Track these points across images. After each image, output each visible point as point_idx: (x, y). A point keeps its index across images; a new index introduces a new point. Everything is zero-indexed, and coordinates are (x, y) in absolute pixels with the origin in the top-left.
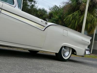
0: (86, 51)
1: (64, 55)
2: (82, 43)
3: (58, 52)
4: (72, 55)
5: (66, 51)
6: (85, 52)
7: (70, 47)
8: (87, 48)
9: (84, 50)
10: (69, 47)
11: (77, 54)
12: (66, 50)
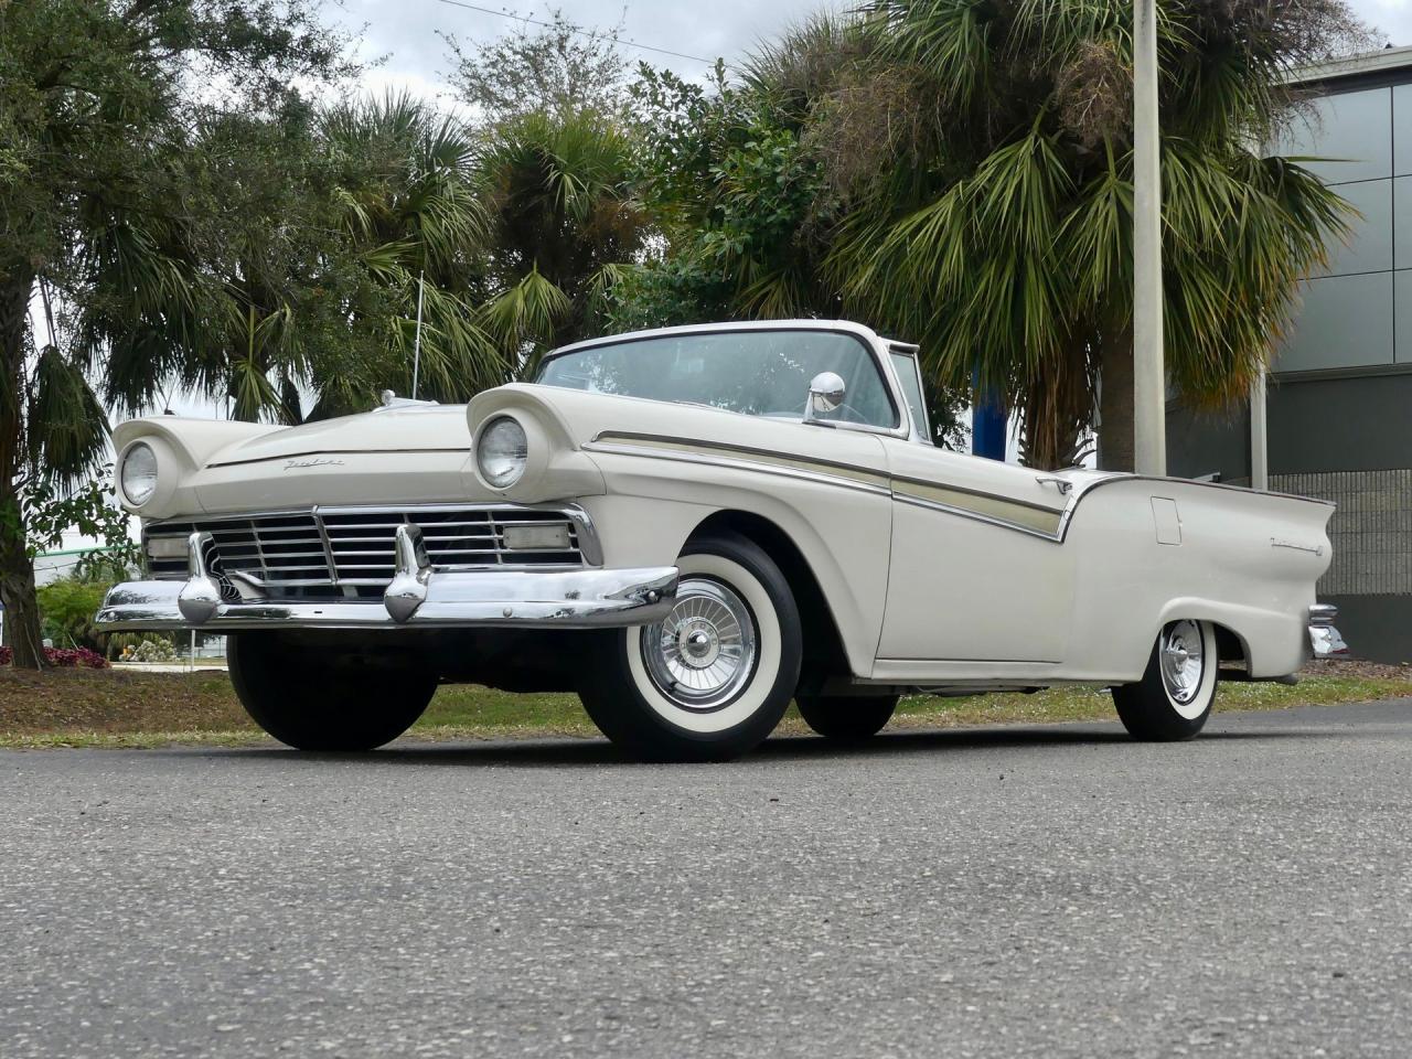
0: (1311, 629)
1: (1174, 691)
2: (1276, 571)
3: (1136, 675)
4: (1221, 683)
5: (1181, 659)
6: (1308, 641)
7: (1198, 621)
8: (1314, 600)
9: (1294, 622)
10: (1190, 622)
11: (1258, 669)
12: (1181, 648)
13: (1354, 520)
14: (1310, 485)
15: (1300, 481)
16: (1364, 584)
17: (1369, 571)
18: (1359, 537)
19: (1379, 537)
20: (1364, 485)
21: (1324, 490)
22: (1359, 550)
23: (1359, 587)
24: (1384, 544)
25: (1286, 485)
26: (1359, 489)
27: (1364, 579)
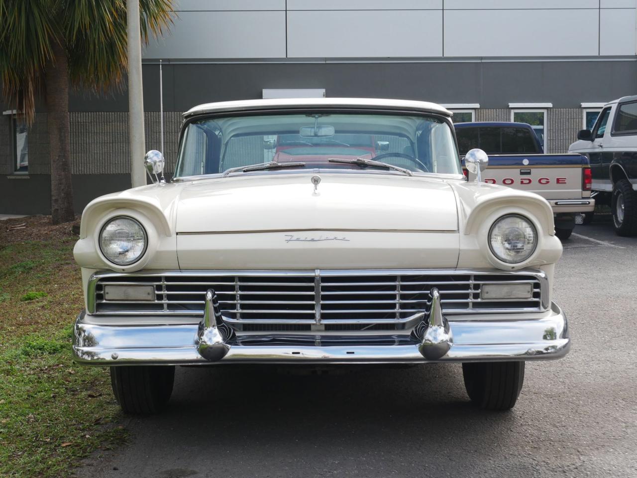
13: (108, 137)
14: (85, 118)
15: (79, 116)
16: (114, 169)
17: (117, 162)
18: (111, 145)
19: (122, 145)
20: (113, 119)
21: (92, 121)
22: (111, 151)
23: (111, 170)
24: (124, 149)
25: (71, 117)
26: (111, 121)
27: (114, 166)
